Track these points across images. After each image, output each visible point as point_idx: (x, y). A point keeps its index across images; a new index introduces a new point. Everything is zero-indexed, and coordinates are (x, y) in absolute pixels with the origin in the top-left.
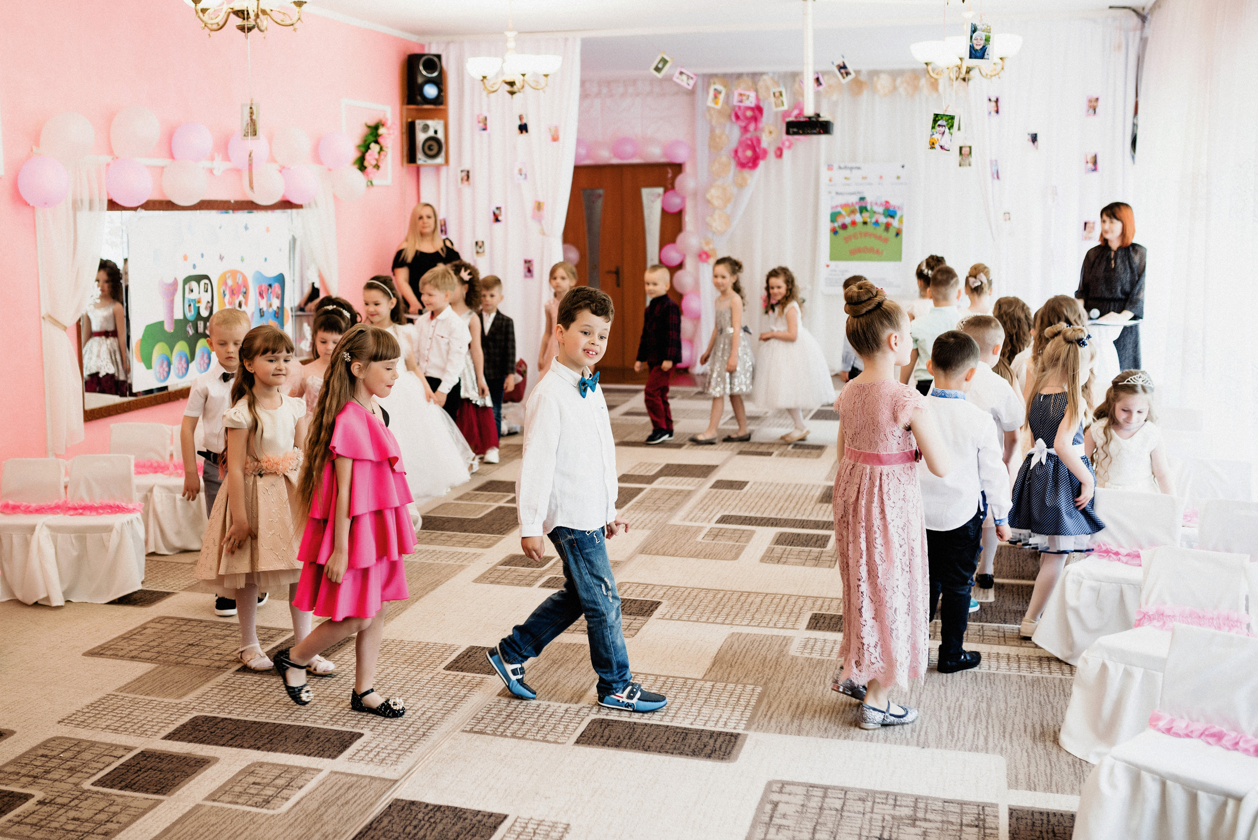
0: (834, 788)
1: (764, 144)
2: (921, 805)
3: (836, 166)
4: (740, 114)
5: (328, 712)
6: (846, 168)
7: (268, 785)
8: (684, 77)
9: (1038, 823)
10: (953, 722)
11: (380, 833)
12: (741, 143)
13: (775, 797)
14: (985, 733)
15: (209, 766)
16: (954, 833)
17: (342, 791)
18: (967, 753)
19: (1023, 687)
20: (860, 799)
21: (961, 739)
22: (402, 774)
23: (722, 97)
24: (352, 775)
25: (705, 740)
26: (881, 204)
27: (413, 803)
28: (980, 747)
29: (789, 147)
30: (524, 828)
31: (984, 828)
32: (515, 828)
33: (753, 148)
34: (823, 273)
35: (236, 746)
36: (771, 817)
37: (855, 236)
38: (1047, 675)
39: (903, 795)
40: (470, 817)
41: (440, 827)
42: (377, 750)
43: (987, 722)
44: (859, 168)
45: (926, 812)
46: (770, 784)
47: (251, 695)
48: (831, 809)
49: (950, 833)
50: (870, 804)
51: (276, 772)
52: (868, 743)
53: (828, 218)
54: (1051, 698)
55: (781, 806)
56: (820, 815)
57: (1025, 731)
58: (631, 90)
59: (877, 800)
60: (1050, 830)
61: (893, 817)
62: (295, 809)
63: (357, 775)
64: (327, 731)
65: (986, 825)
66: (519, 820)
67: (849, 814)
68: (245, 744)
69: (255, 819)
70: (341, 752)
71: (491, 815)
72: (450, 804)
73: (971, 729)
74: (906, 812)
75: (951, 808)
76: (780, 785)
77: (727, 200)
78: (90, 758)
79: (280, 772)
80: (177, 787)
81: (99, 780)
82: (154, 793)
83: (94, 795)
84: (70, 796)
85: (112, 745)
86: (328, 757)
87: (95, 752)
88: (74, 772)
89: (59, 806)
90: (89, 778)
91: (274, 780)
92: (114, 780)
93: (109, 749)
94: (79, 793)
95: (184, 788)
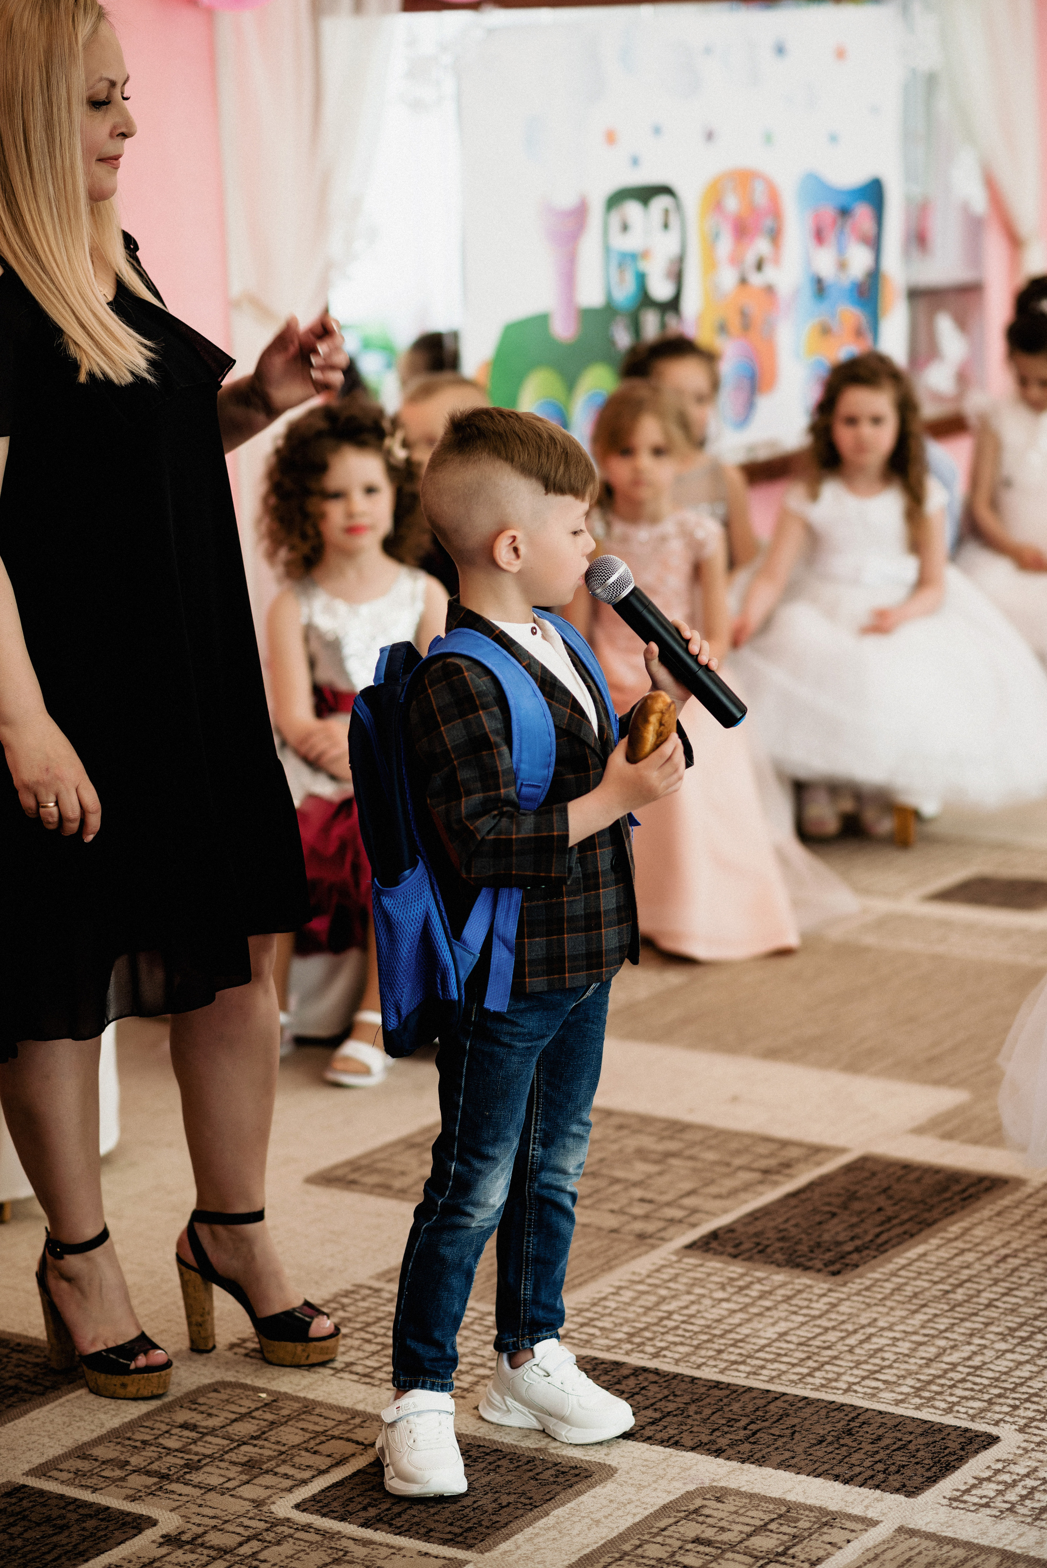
5: (910, 1373)
7: (733, 1547)
15: (592, 1486)
24: (954, 1542)
35: (662, 1443)
42: (1030, 1483)
47: (716, 1313)
51: (758, 1516)
63: (968, 1545)
64: (901, 1422)
68: (687, 1440)
70: (933, 1480)
78: (297, 1440)
79: (767, 1518)
80: (505, 1531)
81: (314, 1498)
82: (444, 1542)
83: (299, 1535)
84: (240, 1530)
85: (355, 1414)
86: (897, 1491)
87: (311, 1427)
88: (256, 1471)
89: (213, 1553)
90: (290, 1490)
91: (749, 1535)
92: (351, 1500)
93: (346, 1422)
94: (263, 1525)
95: (519, 1537)
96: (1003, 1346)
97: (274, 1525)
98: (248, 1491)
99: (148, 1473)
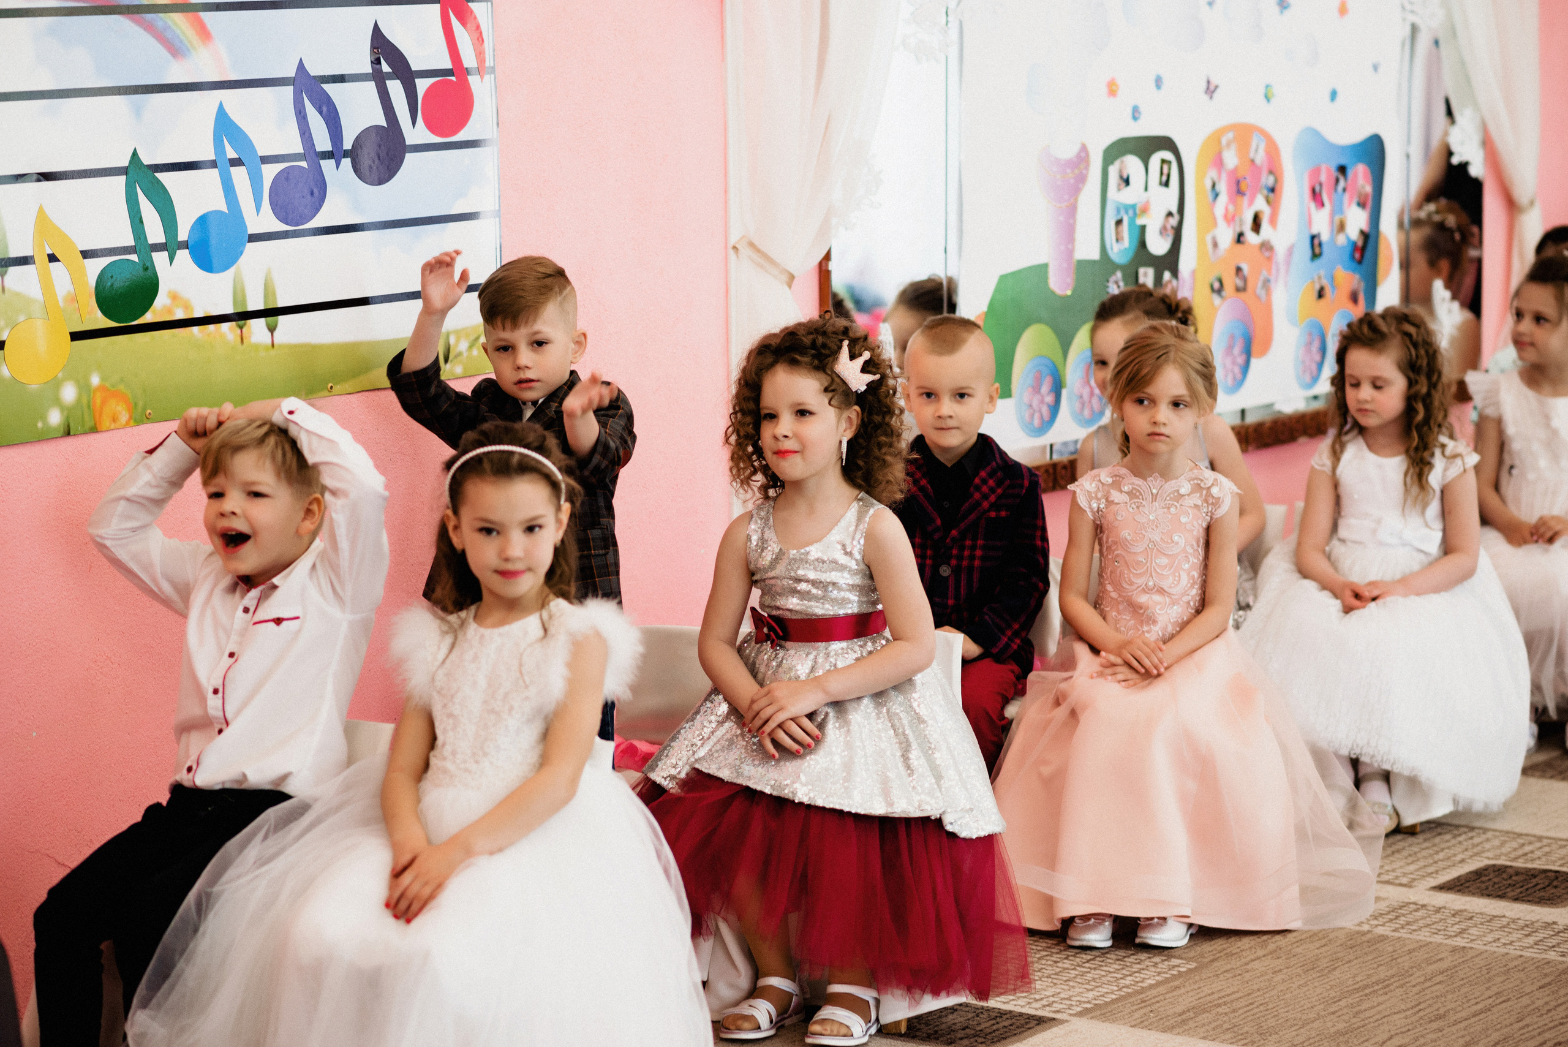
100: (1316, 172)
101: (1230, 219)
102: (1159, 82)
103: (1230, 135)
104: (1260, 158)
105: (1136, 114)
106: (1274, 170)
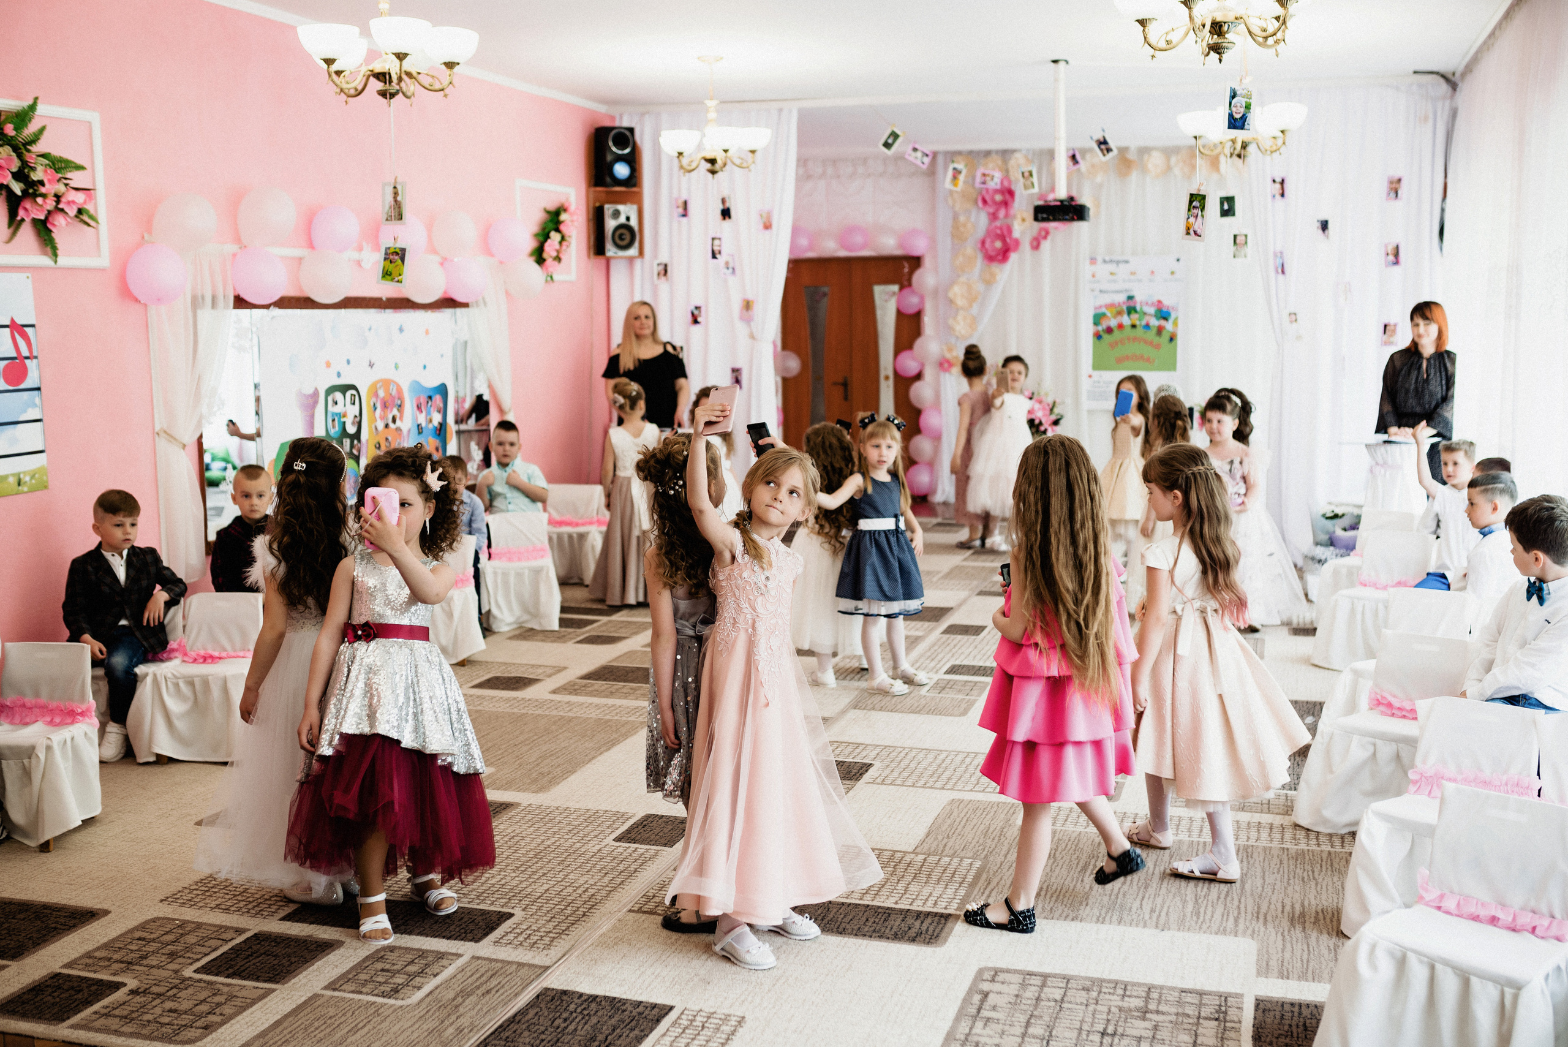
0: (1055, 976)
1: (1016, 234)
2: (1154, 995)
3: (1100, 259)
4: (988, 198)
5: (474, 890)
6: (1111, 261)
7: (398, 972)
8: (919, 154)
9: (1288, 1015)
10: (1200, 901)
11: (524, 1027)
12: (989, 232)
13: (985, 986)
14: (1236, 915)
15: (334, 950)
16: (1190, 1027)
17: (484, 978)
18: (1213, 936)
19: (1285, 862)
20: (1083, 989)
21: (1208, 921)
22: (555, 960)
23: (962, 178)
24: (497, 961)
25: (910, 921)
26: (1153, 304)
27: (564, 992)
28: (1228, 930)
29: (1045, 238)
30: (692, 1021)
31: (1225, 1021)
32: (681, 1021)
33: (1002, 238)
34: (1086, 385)
36: (979, 1010)
37: (1122, 342)
38: (1315, 848)
39: (1134, 984)
40: (630, 1008)
41: (594, 1020)
42: (528, 932)
43: (1240, 901)
44: (1127, 262)
45: (1159, 1003)
46: (981, 972)
48: (1049, 1000)
49: (1185, 1026)
50: (1094, 994)
51: (409, 957)
52: (1099, 925)
53: (1091, 321)
54: (1316, 874)
55: (991, 996)
56: (1036, 1006)
57: (1283, 912)
58: (860, 170)
59: (1104, 990)
60: (1301, 1024)
61: (1120, 1009)
62: (427, 1000)
63: (502, 961)
64: (471, 911)
65: (1228, 1018)
66: (686, 1012)
67: (1070, 1006)
69: (380, 1011)
70: (486, 935)
71: (654, 1006)
72: (607, 995)
73: (1220, 910)
74: (1135, 1003)
75: (1189, 998)
76: (992, 973)
77: (972, 299)
78: (194, 941)
79: (414, 957)
80: (293, 974)
81: (203, 967)
82: (265, 981)
83: (195, 984)
84: (168, 984)
85: (221, 927)
86: (471, 941)
87: (201, 935)
88: (174, 957)
89: (154, 996)
90: (191, 964)
91: (406, 966)
92: (221, 966)
93: (217, 931)
94: (178, 981)
95: (301, 976)
96: (514, 875)
97: (183, 981)
98: (171, 966)
99: (122, 962)
100: (418, 399)
101: (382, 418)
102: (348, 362)
103: (380, 384)
104: (394, 393)
105: (339, 375)
106: (401, 397)
